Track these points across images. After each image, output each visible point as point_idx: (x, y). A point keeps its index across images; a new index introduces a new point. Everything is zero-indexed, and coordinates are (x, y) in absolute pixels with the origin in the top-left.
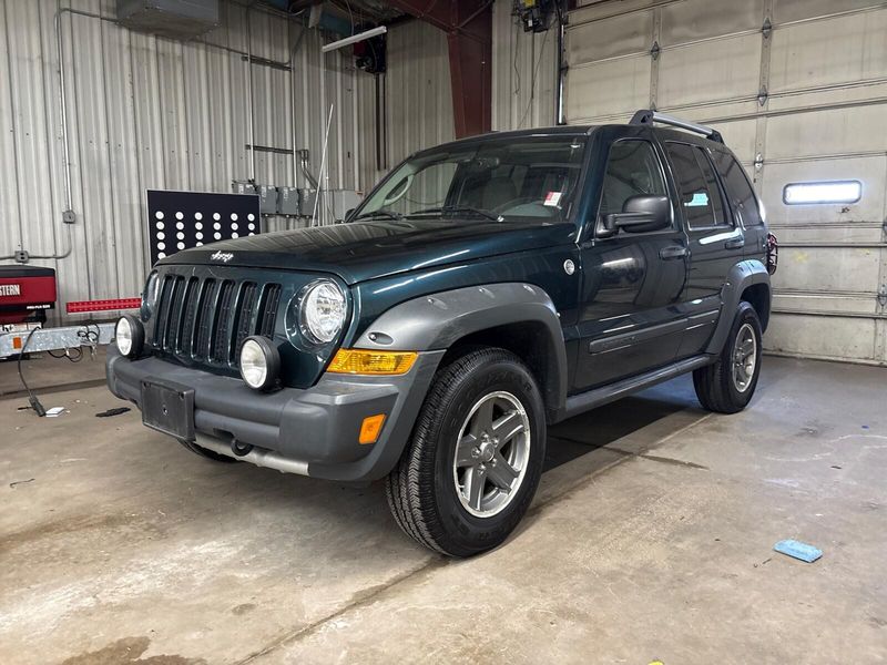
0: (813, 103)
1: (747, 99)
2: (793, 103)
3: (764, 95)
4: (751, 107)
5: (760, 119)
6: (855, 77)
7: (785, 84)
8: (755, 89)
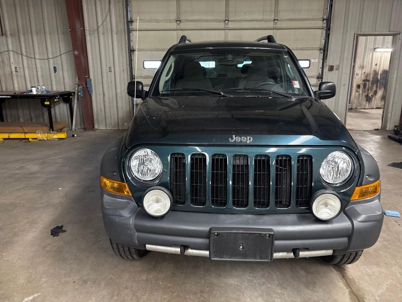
0: (246, 27)
1: (220, 21)
2: (238, 25)
3: (227, 20)
4: (222, 25)
5: (226, 31)
6: (261, 17)
7: (235, 16)
8: (223, 17)
